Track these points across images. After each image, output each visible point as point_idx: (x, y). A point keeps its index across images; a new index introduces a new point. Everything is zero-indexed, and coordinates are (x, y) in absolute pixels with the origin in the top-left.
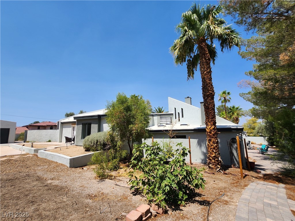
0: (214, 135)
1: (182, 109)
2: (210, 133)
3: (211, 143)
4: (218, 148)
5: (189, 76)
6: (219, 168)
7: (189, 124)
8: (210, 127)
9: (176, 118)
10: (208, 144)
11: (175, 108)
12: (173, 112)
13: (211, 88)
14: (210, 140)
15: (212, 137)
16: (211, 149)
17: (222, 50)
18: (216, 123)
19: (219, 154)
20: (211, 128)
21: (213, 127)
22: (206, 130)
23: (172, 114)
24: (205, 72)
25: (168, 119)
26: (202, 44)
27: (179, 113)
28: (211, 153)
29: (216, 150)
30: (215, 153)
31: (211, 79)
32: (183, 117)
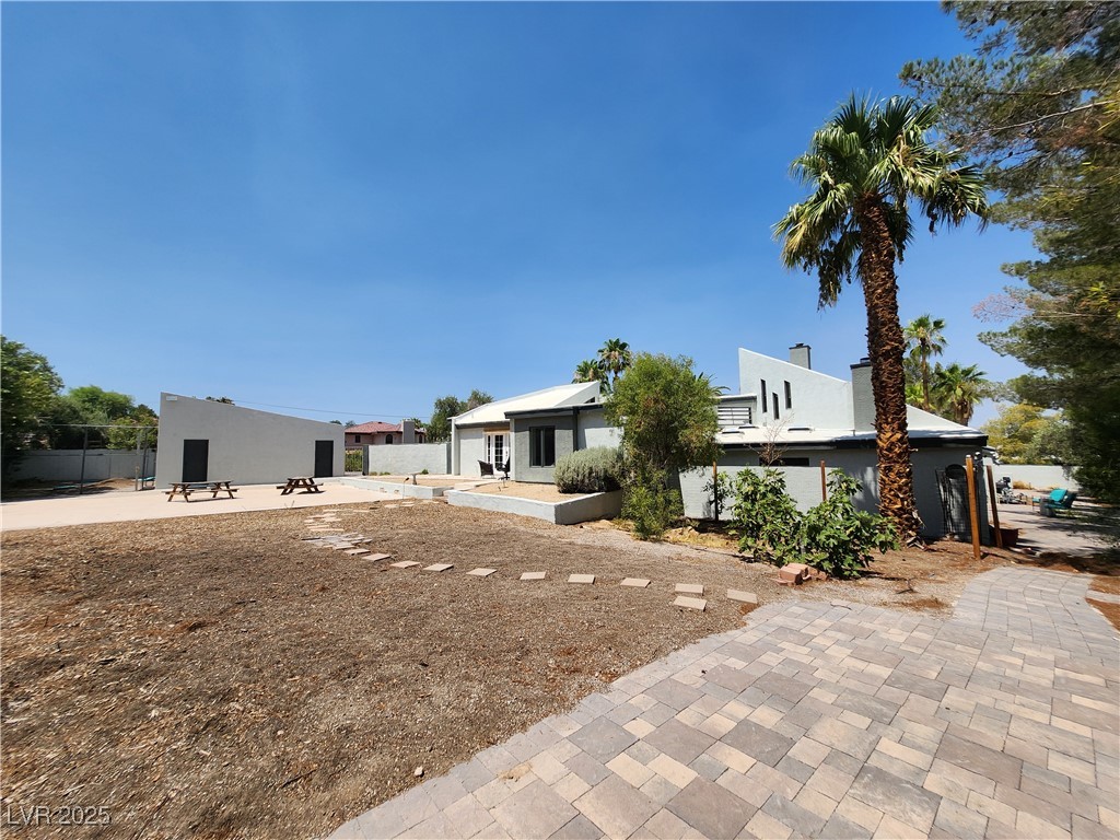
0: (899, 455)
1: (787, 384)
2: (890, 450)
3: (892, 475)
4: (911, 490)
5: (824, 297)
6: (911, 536)
7: (812, 428)
8: (889, 435)
9: (765, 410)
10: (882, 480)
11: (763, 382)
12: (757, 393)
13: (894, 334)
14: (888, 470)
15: (895, 462)
16: (891, 490)
17: (931, 228)
18: (906, 425)
19: (913, 503)
20: (894, 439)
21: (899, 436)
22: (877, 443)
23: (754, 399)
24: (879, 291)
25: (741, 413)
26: (870, 212)
27: (775, 396)
28: (891, 500)
29: (905, 493)
30: (902, 500)
31: (894, 308)
32: (789, 405)
